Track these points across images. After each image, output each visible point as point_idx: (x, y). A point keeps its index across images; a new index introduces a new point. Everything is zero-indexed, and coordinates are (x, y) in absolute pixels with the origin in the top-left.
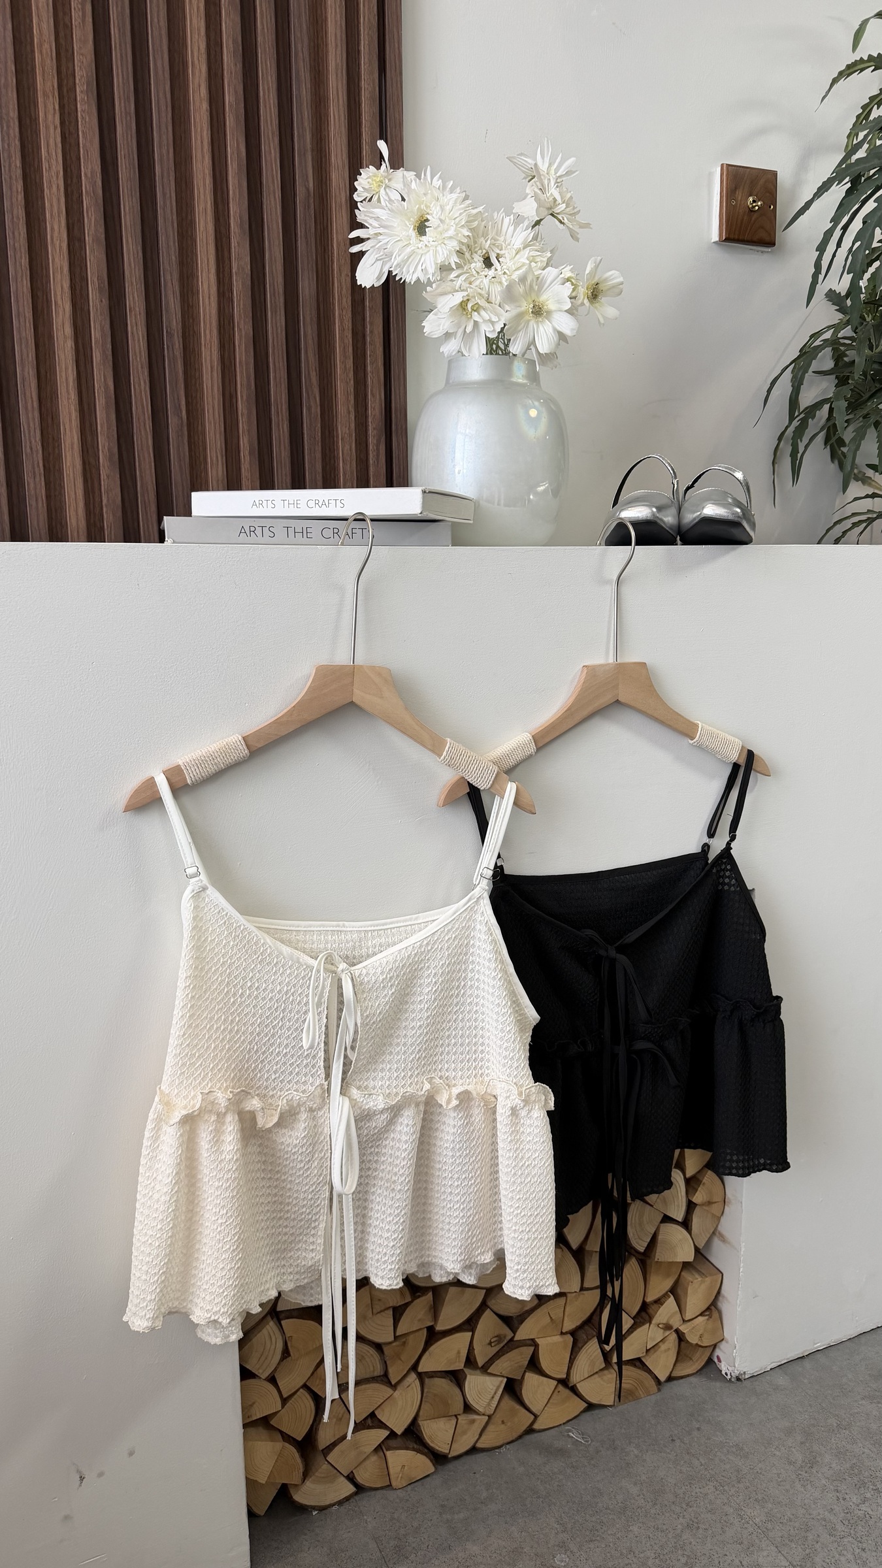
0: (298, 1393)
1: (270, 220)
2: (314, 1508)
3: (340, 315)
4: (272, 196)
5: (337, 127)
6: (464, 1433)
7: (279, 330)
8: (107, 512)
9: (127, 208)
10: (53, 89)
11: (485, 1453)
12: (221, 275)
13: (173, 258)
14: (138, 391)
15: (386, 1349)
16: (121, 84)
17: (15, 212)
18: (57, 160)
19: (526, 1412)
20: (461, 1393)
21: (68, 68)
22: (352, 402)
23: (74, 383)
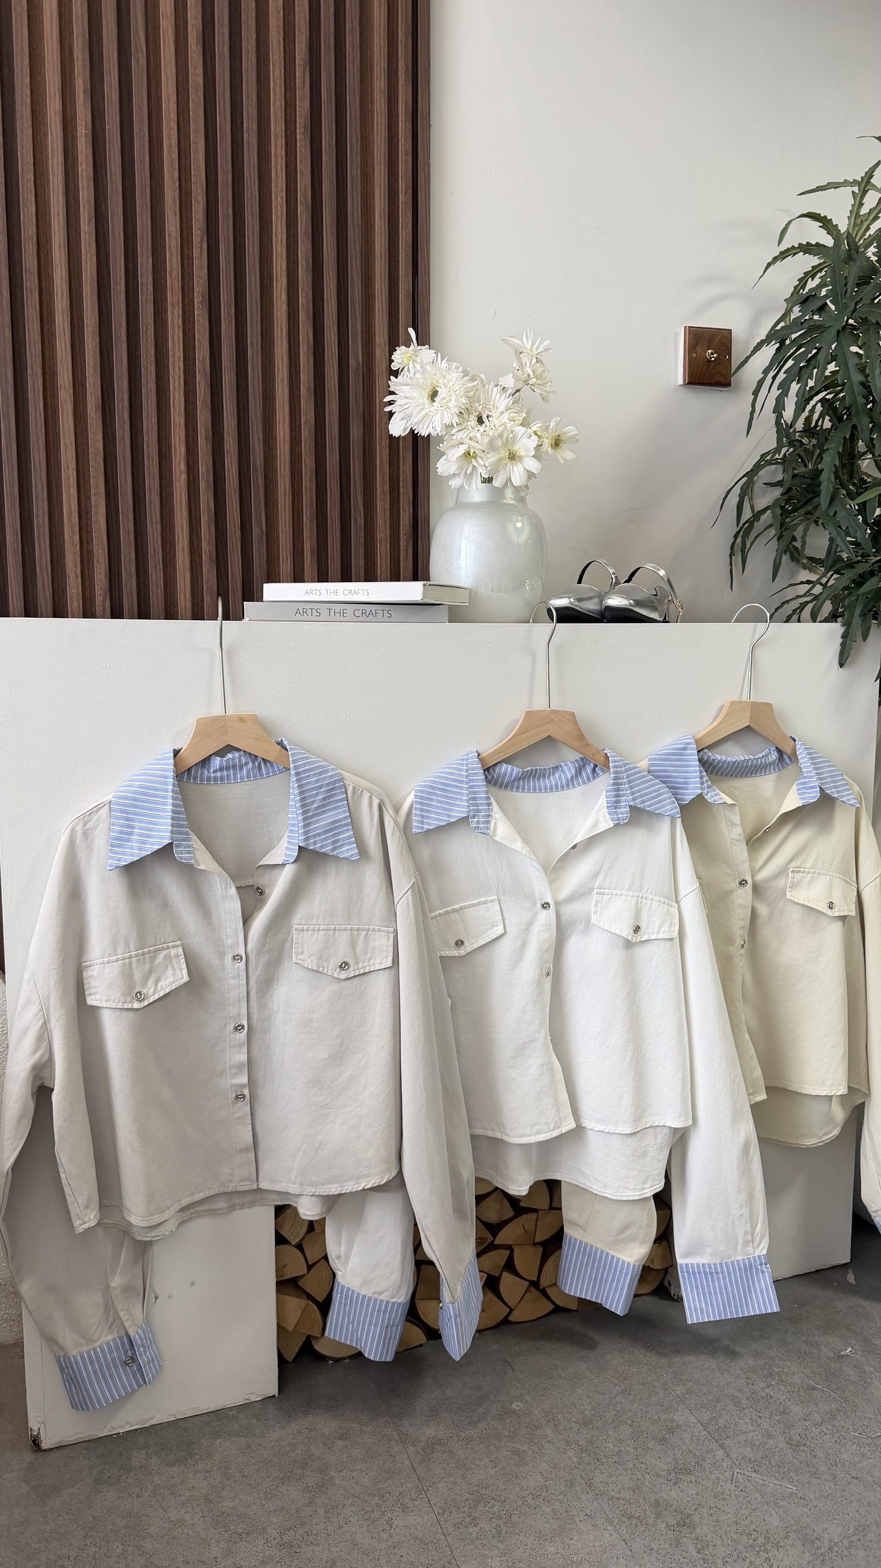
0: (321, 1262)
1: (329, 385)
2: (330, 1358)
3: (380, 452)
4: (331, 368)
5: (381, 316)
7: (335, 464)
8: (206, 596)
9: (227, 381)
10: (179, 300)
12: (293, 426)
13: (259, 415)
14: (231, 509)
16: (226, 296)
17: (149, 386)
18: (179, 351)
19: (502, 1305)
21: (189, 286)
22: (388, 515)
23: (186, 504)
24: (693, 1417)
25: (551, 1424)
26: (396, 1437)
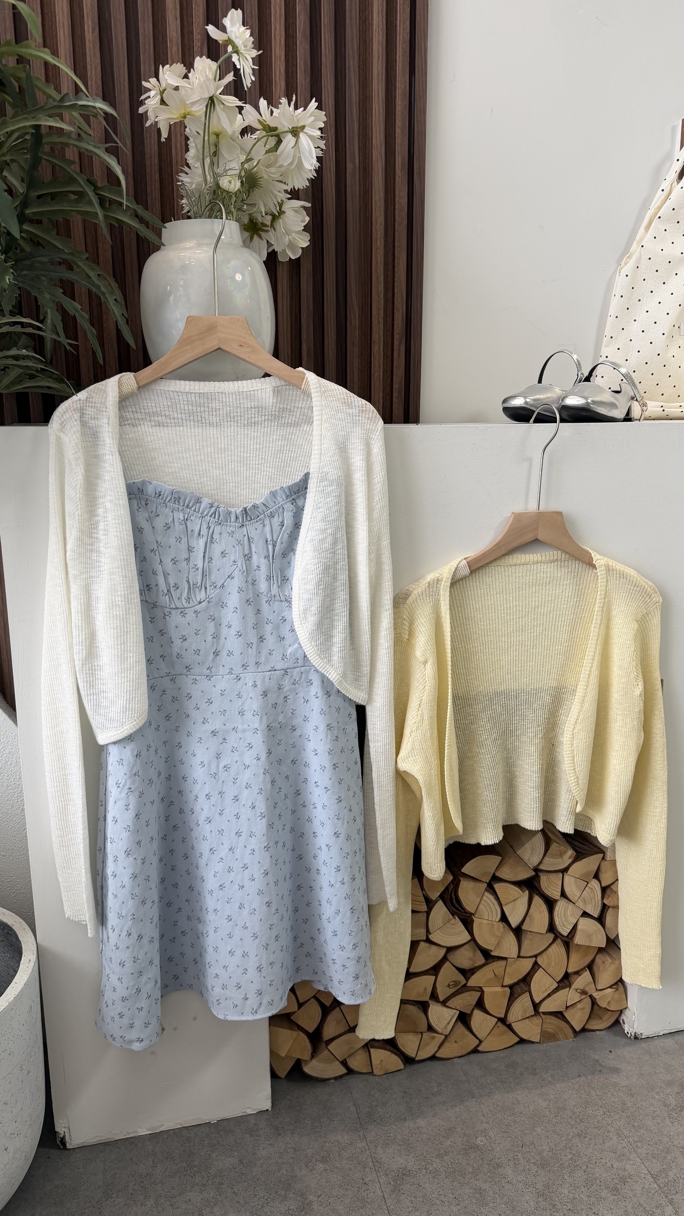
0: (310, 1001)
2: (317, 1078)
6: (427, 1044)
11: (441, 1062)
19: (474, 1037)
20: (425, 1016)
24: (644, 1168)
25: (512, 1163)
26: (371, 1164)
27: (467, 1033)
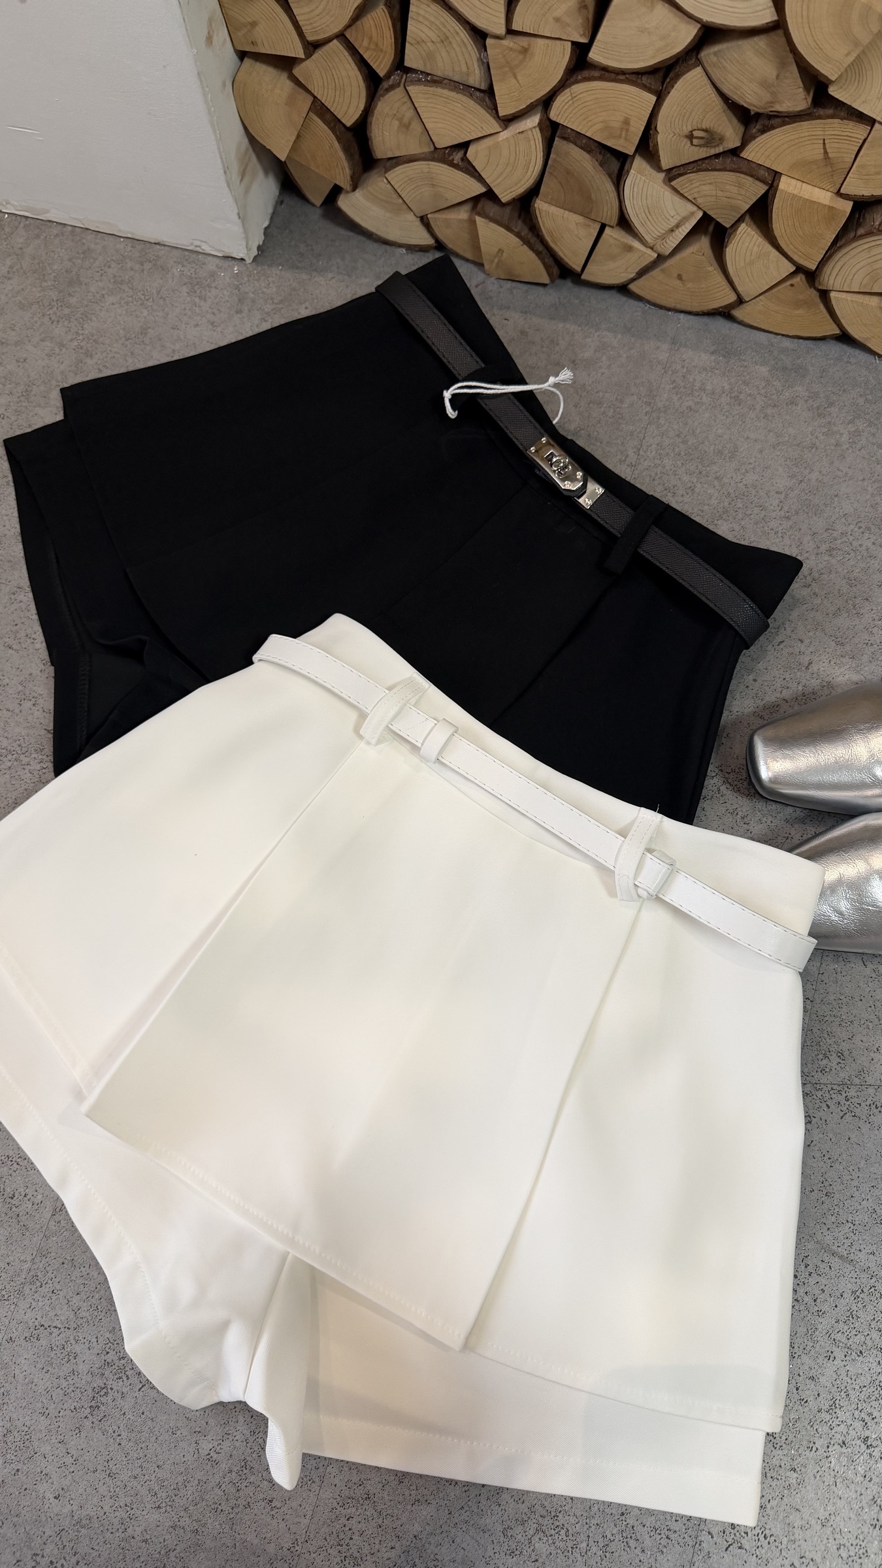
0: (331, 44)
6: (613, 258)
11: (641, 304)
15: (489, 41)
19: (724, 282)
20: (615, 194)
27: (713, 269)
